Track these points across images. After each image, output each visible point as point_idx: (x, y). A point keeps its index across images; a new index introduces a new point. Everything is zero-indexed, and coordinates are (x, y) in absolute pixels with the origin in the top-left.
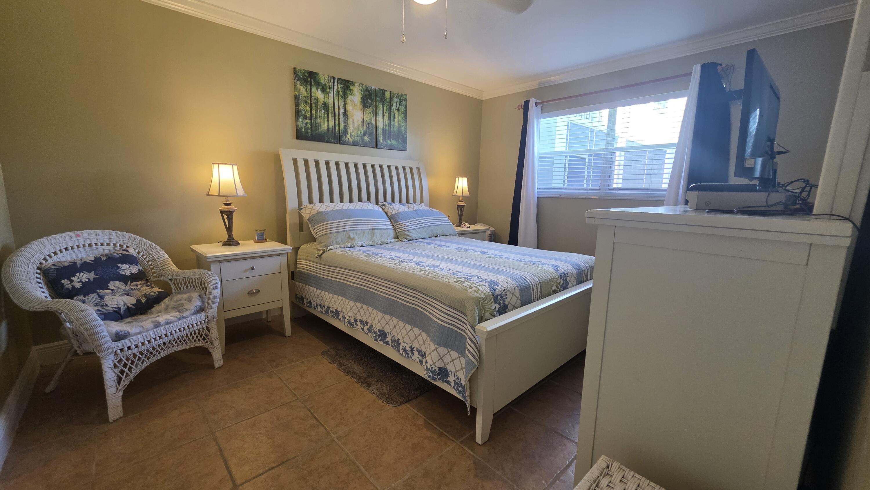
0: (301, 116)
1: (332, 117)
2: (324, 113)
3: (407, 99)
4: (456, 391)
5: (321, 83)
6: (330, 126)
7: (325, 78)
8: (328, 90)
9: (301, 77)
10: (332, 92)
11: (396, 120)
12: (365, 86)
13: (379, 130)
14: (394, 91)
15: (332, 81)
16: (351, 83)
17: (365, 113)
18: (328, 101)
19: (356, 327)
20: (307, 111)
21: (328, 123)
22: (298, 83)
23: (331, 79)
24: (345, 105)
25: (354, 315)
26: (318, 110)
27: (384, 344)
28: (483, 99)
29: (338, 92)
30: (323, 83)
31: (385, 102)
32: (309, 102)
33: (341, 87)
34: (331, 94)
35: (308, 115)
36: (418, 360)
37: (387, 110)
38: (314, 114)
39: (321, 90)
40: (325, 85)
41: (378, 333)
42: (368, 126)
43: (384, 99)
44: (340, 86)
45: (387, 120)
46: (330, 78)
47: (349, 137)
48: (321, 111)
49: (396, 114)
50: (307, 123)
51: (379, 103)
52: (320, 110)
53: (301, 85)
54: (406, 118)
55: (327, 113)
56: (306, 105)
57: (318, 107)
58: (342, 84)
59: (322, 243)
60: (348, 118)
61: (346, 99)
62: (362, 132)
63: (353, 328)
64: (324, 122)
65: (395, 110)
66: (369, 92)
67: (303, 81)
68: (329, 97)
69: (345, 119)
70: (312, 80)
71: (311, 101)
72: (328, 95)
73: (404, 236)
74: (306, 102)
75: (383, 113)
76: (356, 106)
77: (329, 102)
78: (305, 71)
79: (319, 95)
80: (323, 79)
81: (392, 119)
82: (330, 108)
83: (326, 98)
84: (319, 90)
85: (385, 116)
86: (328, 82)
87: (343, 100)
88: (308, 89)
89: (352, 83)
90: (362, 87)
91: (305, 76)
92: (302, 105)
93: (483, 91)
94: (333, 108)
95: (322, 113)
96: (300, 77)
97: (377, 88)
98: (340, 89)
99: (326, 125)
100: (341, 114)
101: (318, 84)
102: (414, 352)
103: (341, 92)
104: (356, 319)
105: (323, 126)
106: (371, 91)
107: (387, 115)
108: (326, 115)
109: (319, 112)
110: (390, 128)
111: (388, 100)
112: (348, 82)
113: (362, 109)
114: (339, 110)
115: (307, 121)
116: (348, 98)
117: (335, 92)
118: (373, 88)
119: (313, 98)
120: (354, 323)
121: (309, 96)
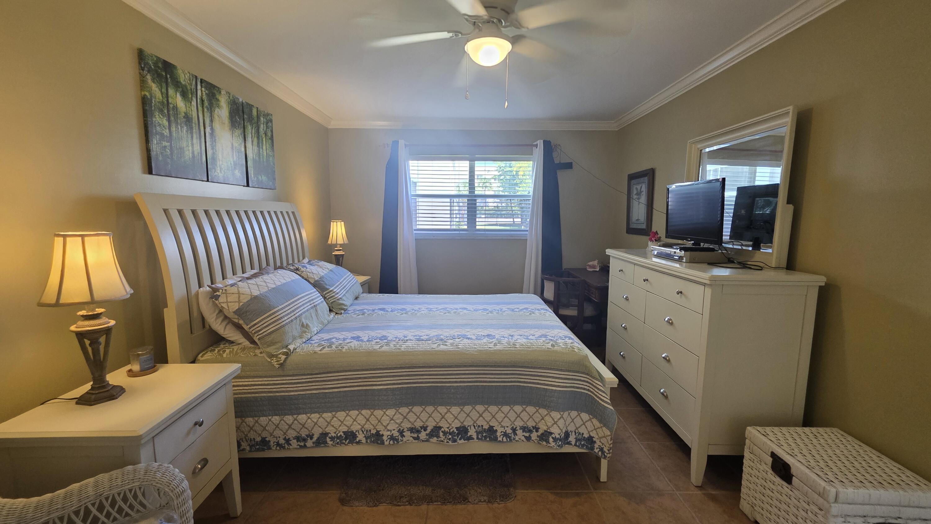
0: (156, 134)
1: (197, 138)
2: (187, 131)
3: (272, 120)
4: (578, 446)
5: (180, 82)
6: (196, 153)
7: (185, 76)
8: (190, 96)
9: (153, 67)
10: (194, 99)
11: (264, 148)
12: (232, 97)
13: (250, 161)
14: (261, 108)
15: (194, 83)
16: (217, 89)
17: (234, 136)
18: (191, 112)
19: (402, 441)
20: (164, 127)
21: (193, 148)
22: (149, 77)
23: (193, 79)
24: (212, 121)
25: (397, 426)
26: (179, 127)
27: (466, 441)
28: (330, 127)
29: (202, 101)
30: (183, 83)
31: (253, 121)
32: (166, 111)
33: (206, 94)
34: (194, 103)
35: (165, 134)
36: (523, 438)
37: (255, 134)
38: (174, 132)
39: (181, 95)
40: (185, 86)
41: (457, 432)
42: (238, 155)
43: (252, 118)
44: (205, 91)
45: (256, 147)
46: (191, 76)
47: (219, 171)
48: (182, 129)
49: (264, 139)
50: (165, 147)
51: (247, 123)
52: (182, 127)
53: (154, 82)
54: (273, 146)
55: (191, 133)
56: (162, 117)
57: (179, 121)
58: (207, 89)
59: (276, 343)
60: (215, 142)
61: (213, 113)
62: (232, 163)
63: (399, 442)
64: (188, 146)
65: (263, 134)
66: (237, 106)
67: (156, 76)
68: (192, 107)
69: (213, 142)
70: (168, 76)
71: (168, 111)
72: (190, 104)
73: (339, 307)
74: (161, 111)
75: (252, 137)
76: (224, 124)
77: (192, 115)
78: (159, 59)
79: (179, 101)
80: (183, 78)
81: (261, 146)
82: (194, 125)
83: (188, 108)
84: (178, 95)
85: (254, 142)
86: (189, 82)
87: (209, 114)
88: (164, 90)
89: (219, 89)
90: (229, 97)
91: (159, 67)
92: (157, 116)
93: (332, 119)
94: (197, 125)
95: (185, 131)
96: (151, 67)
97: (244, 101)
98: (205, 97)
99: (191, 151)
100: (207, 134)
101: (177, 85)
102: (517, 432)
103: (206, 102)
104: (401, 429)
105: (187, 153)
106: (239, 104)
107: (255, 140)
108: (190, 136)
109: (180, 129)
110: (260, 159)
111: (256, 119)
112: (214, 86)
113: (230, 130)
114: (205, 128)
115: (165, 143)
116: (214, 111)
117: (199, 100)
118: (241, 100)
119: (171, 106)
120: (399, 436)
121: (166, 102)
